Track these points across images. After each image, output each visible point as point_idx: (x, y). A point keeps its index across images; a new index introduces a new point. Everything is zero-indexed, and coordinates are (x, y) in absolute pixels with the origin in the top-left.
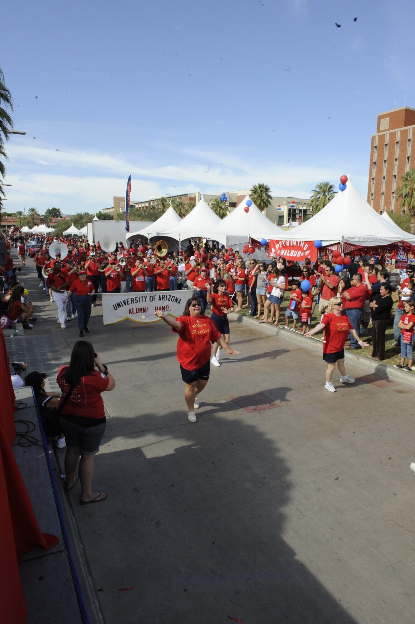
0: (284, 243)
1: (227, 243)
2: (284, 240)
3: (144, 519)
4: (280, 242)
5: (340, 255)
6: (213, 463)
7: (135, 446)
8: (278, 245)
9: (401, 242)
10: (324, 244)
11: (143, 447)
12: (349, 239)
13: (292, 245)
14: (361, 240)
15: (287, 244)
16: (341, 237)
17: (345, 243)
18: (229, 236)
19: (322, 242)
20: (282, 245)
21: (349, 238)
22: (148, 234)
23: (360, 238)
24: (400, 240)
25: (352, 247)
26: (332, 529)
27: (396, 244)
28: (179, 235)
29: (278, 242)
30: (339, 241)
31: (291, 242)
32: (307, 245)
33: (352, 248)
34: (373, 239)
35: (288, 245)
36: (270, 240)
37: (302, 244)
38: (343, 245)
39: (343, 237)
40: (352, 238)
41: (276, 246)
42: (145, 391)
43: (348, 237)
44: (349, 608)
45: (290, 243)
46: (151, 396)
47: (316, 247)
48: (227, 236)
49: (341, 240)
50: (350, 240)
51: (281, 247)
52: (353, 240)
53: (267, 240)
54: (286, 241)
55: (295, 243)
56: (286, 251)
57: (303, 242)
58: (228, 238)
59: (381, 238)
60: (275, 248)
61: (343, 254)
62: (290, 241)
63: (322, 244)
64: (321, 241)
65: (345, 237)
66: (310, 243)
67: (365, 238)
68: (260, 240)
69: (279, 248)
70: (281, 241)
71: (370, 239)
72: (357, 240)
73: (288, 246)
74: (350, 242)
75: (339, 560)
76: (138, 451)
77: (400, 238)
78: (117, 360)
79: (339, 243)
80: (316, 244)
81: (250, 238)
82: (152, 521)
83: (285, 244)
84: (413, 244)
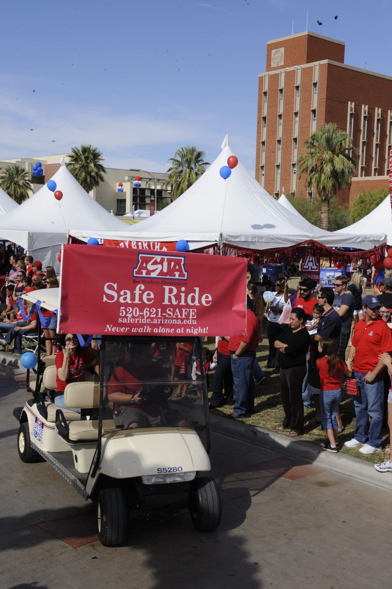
0: (127, 244)
1: (30, 245)
2: (128, 240)
4: (122, 244)
9: (309, 242)
10: (192, 246)
12: (230, 239)
13: (140, 248)
14: (250, 240)
15: (133, 246)
16: (219, 235)
17: (225, 245)
18: (33, 234)
19: (189, 243)
21: (231, 236)
23: (247, 236)
24: (308, 239)
25: (236, 250)
27: (302, 245)
29: (117, 243)
30: (216, 241)
31: (140, 244)
32: (164, 248)
33: (236, 253)
34: (268, 238)
35: (136, 248)
36: (105, 240)
37: (157, 247)
38: (221, 247)
39: (221, 235)
40: (236, 237)
43: (229, 236)
45: (138, 246)
48: (29, 233)
49: (218, 240)
50: (233, 240)
52: (237, 240)
53: (99, 240)
54: (130, 242)
55: (145, 245)
57: (159, 244)
58: (32, 237)
59: (280, 237)
62: (137, 242)
63: (188, 247)
64: (187, 241)
65: (224, 235)
66: (170, 245)
67: (255, 237)
68: (86, 240)
70: (123, 241)
71: (262, 238)
72: (242, 240)
74: (232, 244)
77: (307, 236)
79: (216, 245)
80: (178, 246)
81: (70, 236)
83: (130, 247)
84: (327, 246)
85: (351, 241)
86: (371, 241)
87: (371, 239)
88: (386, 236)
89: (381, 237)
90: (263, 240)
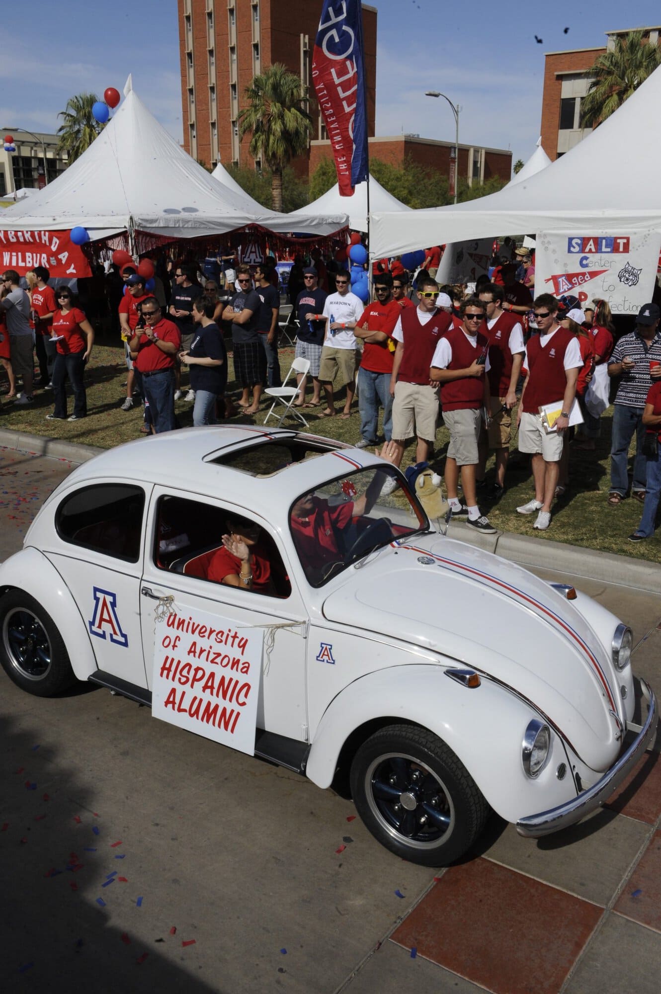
0: (2, 236)
5: (130, 259)
9: (250, 227)
10: (94, 236)
12: (144, 224)
13: (22, 240)
14: (171, 225)
15: (10, 237)
16: (128, 218)
17: (138, 233)
19: (89, 232)
21: (145, 221)
23: (167, 220)
24: (249, 222)
25: (154, 240)
26: (157, 825)
27: (241, 231)
30: (125, 227)
31: (20, 234)
32: (55, 240)
33: (155, 243)
34: (195, 222)
35: (15, 240)
37: (45, 238)
38: (133, 236)
39: (131, 218)
40: (152, 221)
43: (142, 220)
44: (200, 967)
45: (17, 237)
47: (76, 243)
49: (127, 226)
50: (148, 225)
52: (154, 225)
54: (6, 232)
55: (28, 236)
56: (15, 254)
57: (47, 234)
59: (211, 220)
61: (136, 257)
62: (16, 232)
63: (88, 237)
64: (86, 229)
65: (136, 219)
66: (63, 235)
67: (178, 221)
71: (188, 222)
72: (162, 225)
73: (13, 243)
74: (148, 231)
75: (175, 881)
77: (248, 219)
79: (126, 232)
80: (74, 236)
84: (275, 231)
85: (305, 224)
86: (329, 224)
87: (330, 221)
88: (348, 218)
89: (342, 218)
90: (189, 225)
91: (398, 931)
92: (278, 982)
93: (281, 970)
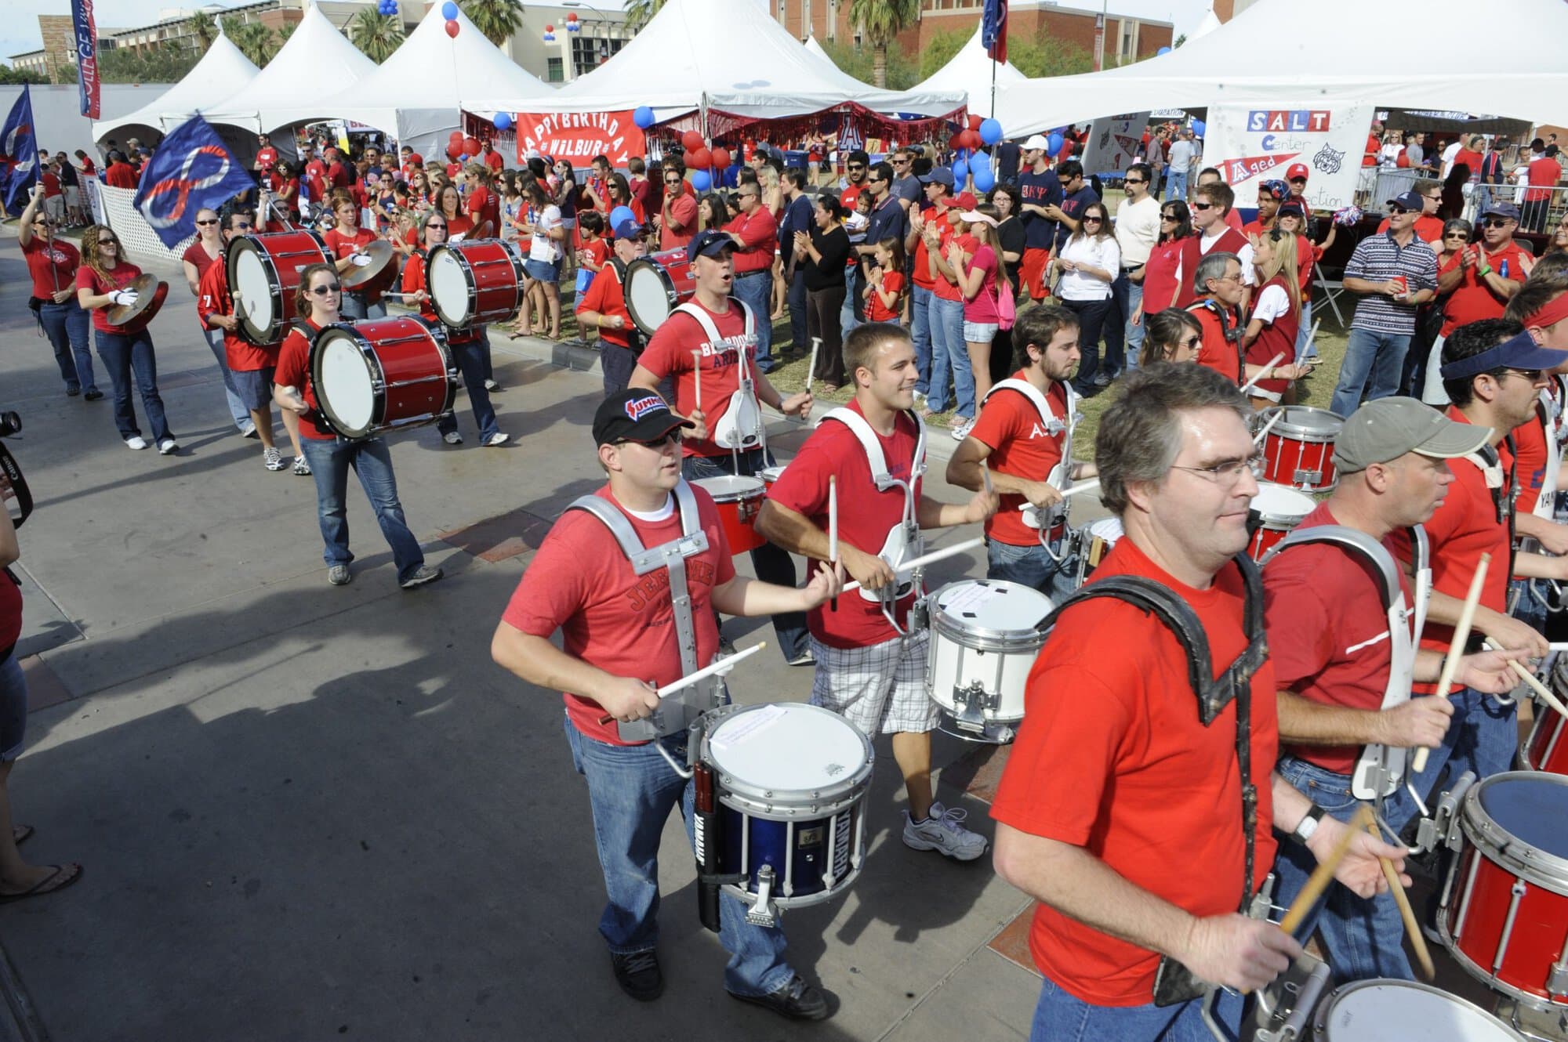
0: (555, 119)
1: (401, 131)
2: (556, 112)
3: (209, 883)
4: (547, 120)
5: (701, 144)
6: (399, 702)
7: (168, 704)
8: (541, 126)
9: (846, 105)
10: (660, 117)
11: (194, 701)
12: (719, 101)
13: (576, 125)
14: (751, 102)
15: (564, 122)
16: (701, 95)
17: (712, 112)
18: (404, 111)
19: (654, 112)
20: (552, 126)
21: (721, 97)
22: (162, 119)
23: (746, 97)
24: (845, 100)
25: (729, 121)
27: (835, 111)
28: (257, 116)
29: (538, 118)
30: (697, 106)
31: (575, 118)
32: (615, 123)
33: (731, 125)
34: (780, 99)
36: (518, 114)
37: (603, 121)
38: (706, 116)
39: (704, 94)
40: (728, 98)
41: (536, 130)
42: (190, 555)
43: (716, 96)
45: (572, 120)
46: (209, 565)
47: (639, 126)
48: (397, 111)
49: (699, 104)
50: (724, 103)
51: (549, 132)
52: (731, 103)
53: (511, 115)
54: (560, 116)
55: (584, 120)
56: (564, 142)
57: (606, 115)
58: (402, 117)
59: (800, 96)
60: (534, 136)
61: (708, 142)
62: (572, 114)
63: (654, 118)
64: (651, 108)
65: (709, 95)
66: (622, 116)
67: (760, 98)
68: (490, 117)
69: (544, 134)
70: (548, 115)
71: (771, 98)
72: (739, 103)
73: (567, 129)
74: (723, 109)
76: (179, 715)
77: (845, 95)
78: (96, 484)
79: (696, 112)
80: (638, 118)
81: (463, 111)
82: (235, 882)
83: (560, 123)
84: (876, 110)
85: (912, 102)
86: (943, 102)
87: (944, 99)
88: (966, 95)
89: (959, 96)
90: (773, 103)
91: (999, 937)
92: (850, 982)
93: (854, 970)
